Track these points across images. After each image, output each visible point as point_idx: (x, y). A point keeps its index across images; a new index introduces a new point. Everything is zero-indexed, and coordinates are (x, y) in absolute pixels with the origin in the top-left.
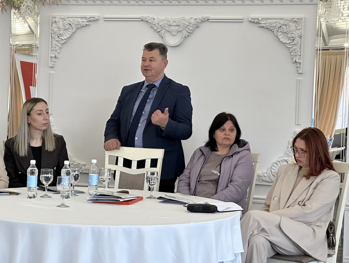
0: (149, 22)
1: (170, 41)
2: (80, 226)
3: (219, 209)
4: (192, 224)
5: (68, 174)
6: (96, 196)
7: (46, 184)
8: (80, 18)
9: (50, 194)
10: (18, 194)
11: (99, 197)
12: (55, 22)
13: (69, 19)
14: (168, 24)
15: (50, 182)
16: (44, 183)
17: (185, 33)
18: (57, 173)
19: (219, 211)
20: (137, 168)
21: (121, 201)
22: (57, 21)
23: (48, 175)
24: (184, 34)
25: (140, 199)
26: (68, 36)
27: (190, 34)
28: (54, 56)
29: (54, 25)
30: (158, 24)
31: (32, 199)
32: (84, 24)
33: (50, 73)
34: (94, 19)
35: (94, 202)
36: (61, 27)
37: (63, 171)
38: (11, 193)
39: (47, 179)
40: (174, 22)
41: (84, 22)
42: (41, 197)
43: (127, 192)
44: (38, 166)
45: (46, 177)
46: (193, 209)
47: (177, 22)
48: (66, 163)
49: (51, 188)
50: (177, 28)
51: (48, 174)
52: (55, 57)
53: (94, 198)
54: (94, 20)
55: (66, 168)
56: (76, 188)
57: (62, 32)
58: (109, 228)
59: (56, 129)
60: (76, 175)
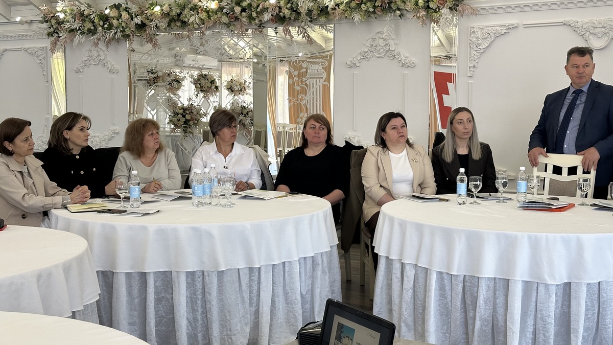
0: (572, 25)
1: (595, 43)
2: (516, 233)
6: (526, 203)
8: (499, 26)
9: (479, 201)
10: (447, 200)
11: (529, 204)
12: (474, 32)
13: (488, 28)
14: (593, 26)
16: (473, 190)
20: (568, 175)
21: (553, 208)
22: (475, 31)
24: (611, 35)
25: (572, 206)
26: (487, 45)
28: (472, 65)
29: (473, 35)
30: (582, 27)
31: (462, 206)
32: (503, 32)
33: (469, 83)
34: (513, 26)
35: (524, 209)
36: (479, 37)
38: (441, 200)
40: (600, 24)
41: (504, 30)
42: (471, 203)
43: (557, 199)
47: (603, 24)
49: (480, 195)
50: (603, 29)
51: (477, 181)
52: (474, 66)
53: (524, 204)
54: (513, 28)
56: (505, 195)
57: (480, 42)
58: (546, 236)
59: (483, 137)
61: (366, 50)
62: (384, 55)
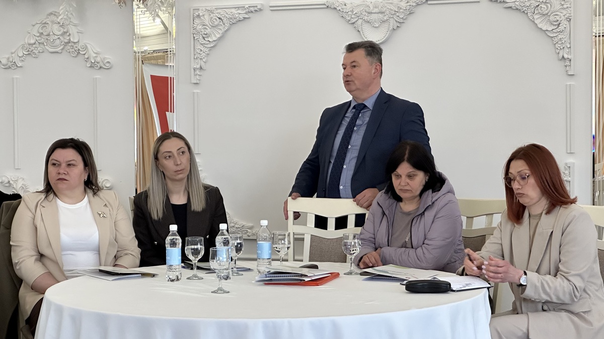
0: (338, 9)
1: (370, 36)
3: (454, 287)
4: (414, 311)
5: (226, 243)
6: (269, 274)
7: (194, 260)
8: (235, 8)
9: (201, 274)
10: (153, 276)
11: (274, 275)
12: (198, 16)
13: (219, 11)
14: (367, 10)
15: (200, 257)
17: (393, 24)
18: (210, 244)
19: (454, 289)
21: (306, 280)
22: (201, 14)
23: (196, 247)
24: (391, 24)
25: (335, 276)
26: (218, 36)
27: (400, 24)
28: (198, 66)
29: (197, 21)
30: (352, 11)
32: (241, 17)
33: (194, 93)
34: (256, 9)
35: (266, 284)
36: (207, 23)
37: (219, 239)
38: (144, 275)
39: (196, 252)
40: (376, 8)
41: (241, 14)
42: (188, 278)
43: (316, 267)
44: (182, 233)
45: (194, 249)
46: (414, 287)
47: (380, 7)
48: (223, 226)
49: (202, 265)
50: (381, 16)
51: (197, 244)
52: (201, 68)
53: (266, 277)
54: (256, 11)
55: (223, 234)
56: (240, 264)
57: (208, 31)
58: (289, 323)
59: (207, 176)
60: (238, 244)
61: (32, 41)
62: (62, 49)
